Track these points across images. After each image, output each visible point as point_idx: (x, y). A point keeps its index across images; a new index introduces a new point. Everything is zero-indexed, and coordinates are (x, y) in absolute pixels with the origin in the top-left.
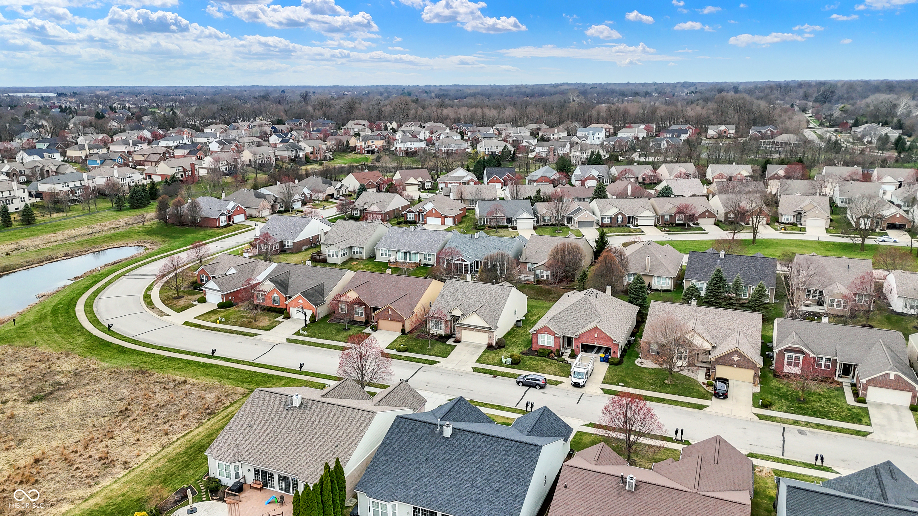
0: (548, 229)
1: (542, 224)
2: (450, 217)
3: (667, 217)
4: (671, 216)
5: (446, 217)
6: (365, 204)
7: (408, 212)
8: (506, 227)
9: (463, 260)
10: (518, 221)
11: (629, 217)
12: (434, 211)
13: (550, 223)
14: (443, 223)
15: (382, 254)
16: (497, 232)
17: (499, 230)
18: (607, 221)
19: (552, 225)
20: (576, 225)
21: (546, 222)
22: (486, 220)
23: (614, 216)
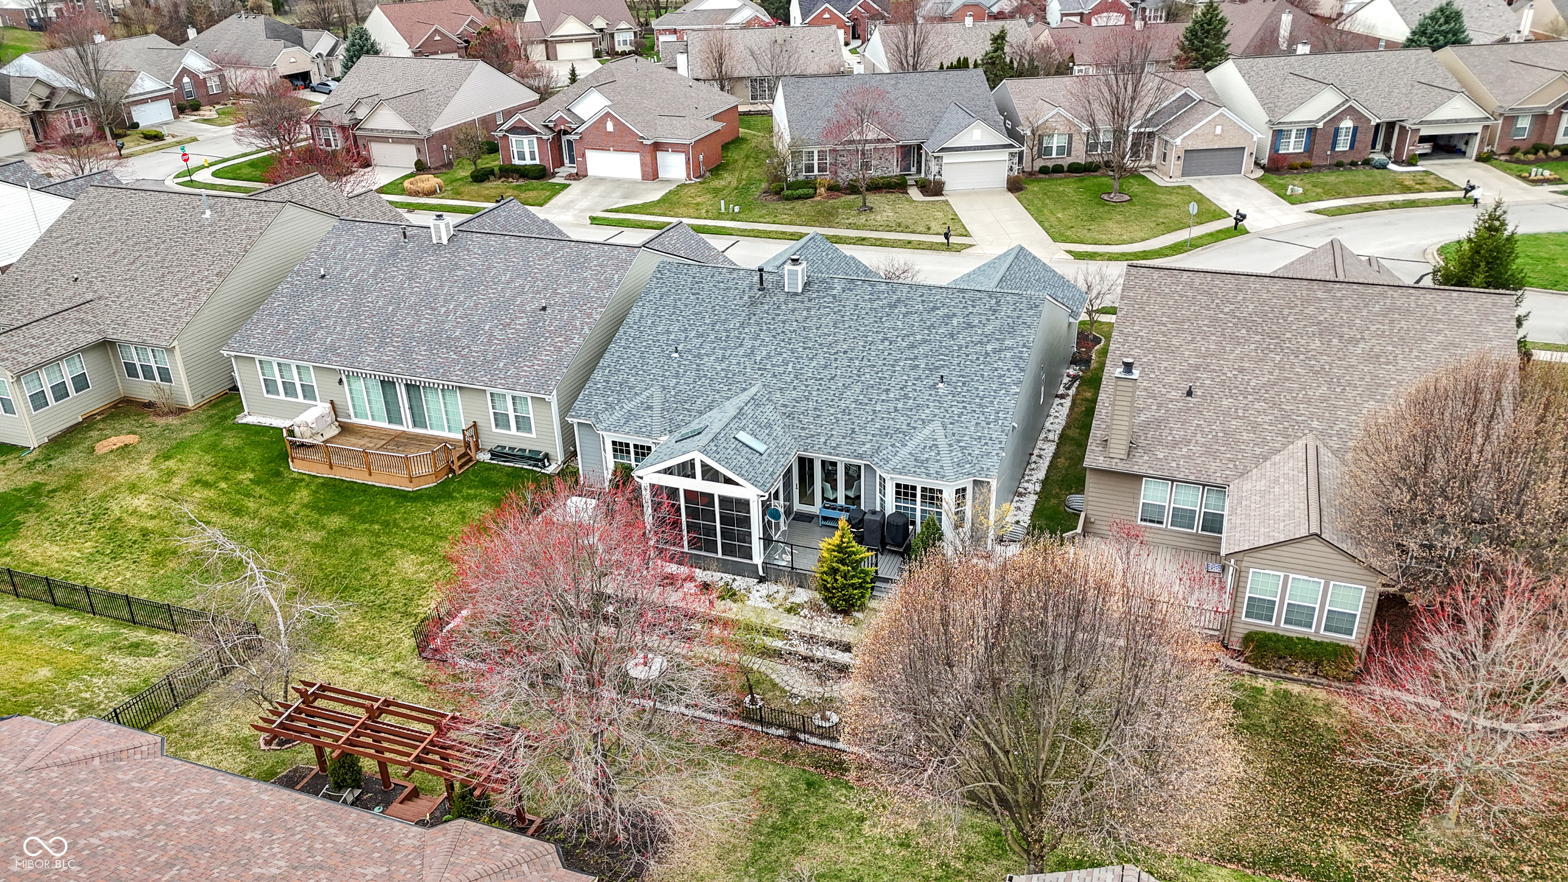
0: (1068, 187)
1: (1039, 164)
2: (676, 148)
3: (1524, 123)
4: (1541, 118)
5: (657, 147)
6: (358, 103)
7: (514, 130)
8: (898, 186)
9: (710, 474)
10: (947, 158)
11: (1390, 126)
12: (610, 127)
13: (1066, 161)
14: (651, 174)
15: (270, 385)
16: (866, 209)
17: (873, 199)
18: (1292, 146)
19: (1075, 169)
20: (1174, 165)
21: (1055, 158)
22: (816, 157)
23: (1320, 125)
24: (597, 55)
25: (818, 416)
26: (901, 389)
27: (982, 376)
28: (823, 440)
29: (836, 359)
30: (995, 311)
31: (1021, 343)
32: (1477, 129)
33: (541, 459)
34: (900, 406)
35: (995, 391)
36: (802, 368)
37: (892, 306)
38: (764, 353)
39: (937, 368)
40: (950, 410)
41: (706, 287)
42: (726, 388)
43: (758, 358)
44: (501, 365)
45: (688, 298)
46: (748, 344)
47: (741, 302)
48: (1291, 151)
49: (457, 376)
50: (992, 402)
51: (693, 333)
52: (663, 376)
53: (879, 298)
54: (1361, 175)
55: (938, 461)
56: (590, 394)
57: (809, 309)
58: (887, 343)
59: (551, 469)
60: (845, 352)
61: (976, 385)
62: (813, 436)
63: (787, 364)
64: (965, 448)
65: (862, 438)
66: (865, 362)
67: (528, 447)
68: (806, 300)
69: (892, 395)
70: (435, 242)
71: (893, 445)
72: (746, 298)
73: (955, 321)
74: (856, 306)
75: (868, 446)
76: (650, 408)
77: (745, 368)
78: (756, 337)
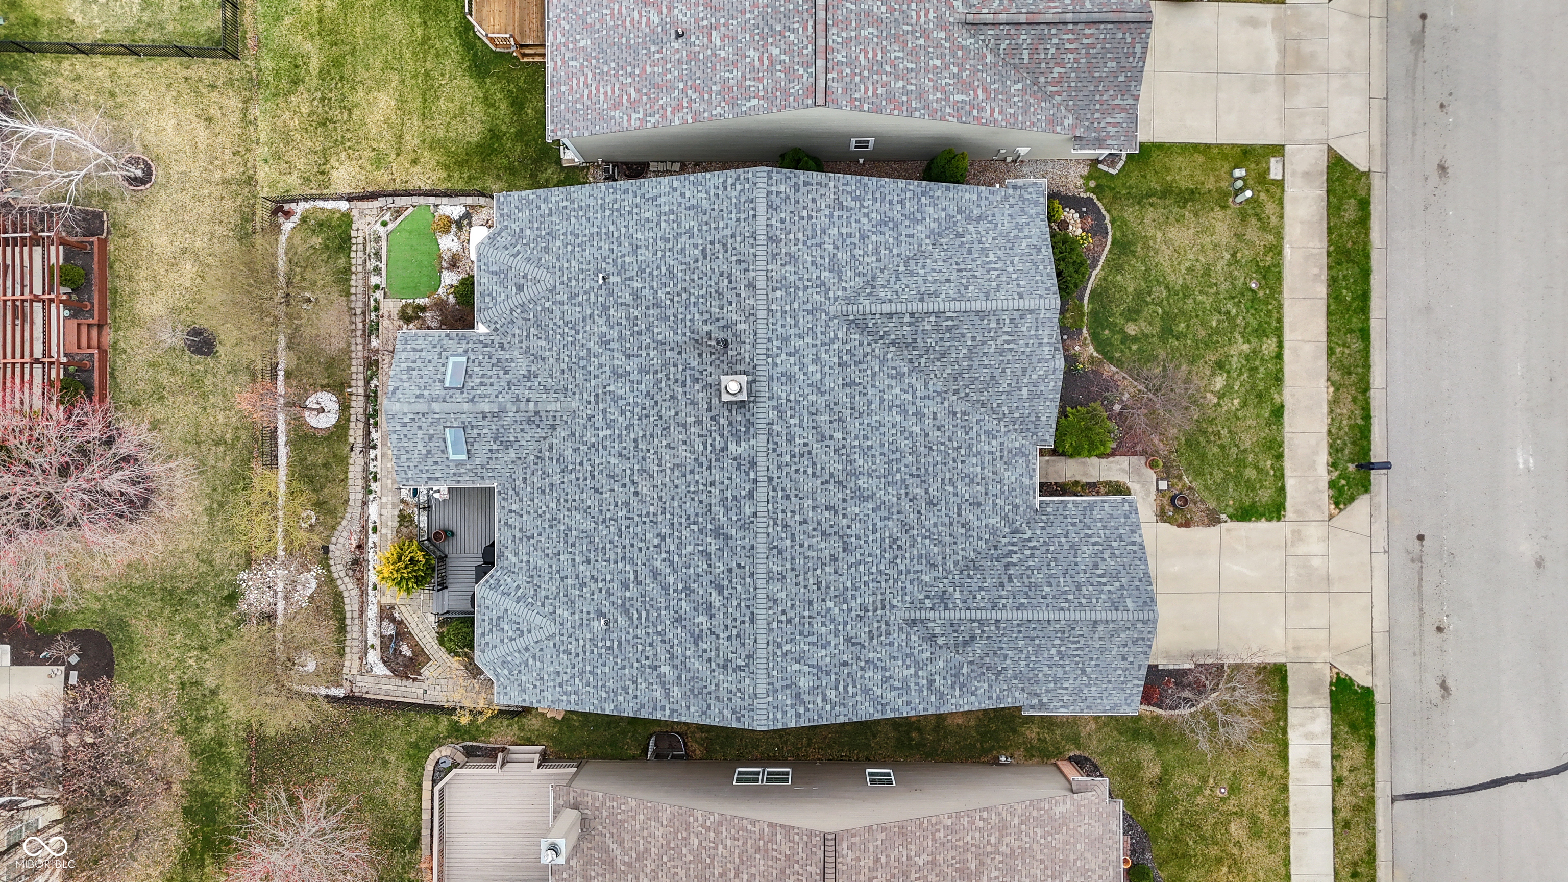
25: (543, 492)
26: (593, 577)
27: (624, 667)
28: (514, 507)
29: (624, 485)
30: (725, 667)
31: (675, 707)
34: (569, 581)
35: (604, 686)
36: (605, 448)
37: (717, 533)
38: (621, 392)
39: (627, 612)
40: (572, 640)
41: (719, 262)
42: (564, 366)
43: (612, 388)
44: (582, 44)
45: (696, 246)
46: (632, 366)
47: (698, 325)
50: (588, 684)
51: (636, 285)
52: (569, 280)
53: (727, 510)
55: (502, 641)
56: (530, 202)
57: (699, 422)
58: (656, 542)
60: (636, 493)
61: (610, 663)
62: (517, 494)
63: (609, 427)
64: (527, 665)
65: (523, 549)
66: (625, 523)
68: (714, 413)
69: (582, 568)
71: (518, 587)
72: (706, 328)
73: (702, 619)
74: (713, 484)
75: (514, 560)
76: (520, 288)
77: (596, 377)
78: (643, 371)
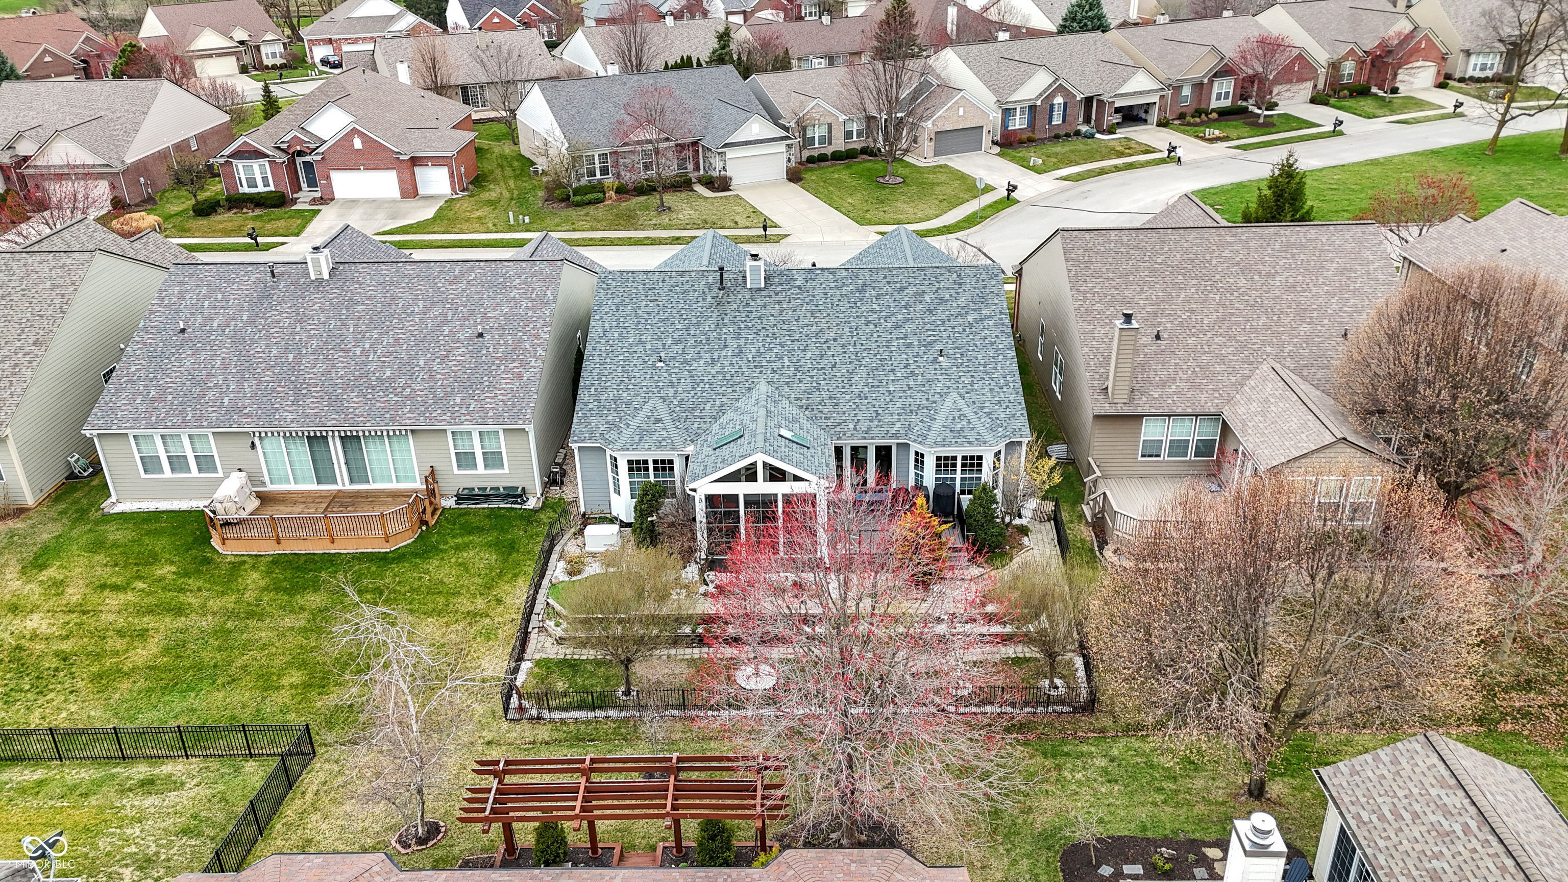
1: (806, 154)
2: (437, 161)
3: (1187, 91)
4: (1199, 87)
5: (415, 161)
8: (683, 185)
9: (776, 475)
10: (731, 153)
11: (1089, 100)
12: (358, 144)
13: (829, 150)
14: (410, 191)
15: (150, 464)
16: (663, 209)
17: (670, 199)
18: (1018, 123)
19: (837, 156)
20: (927, 147)
21: (817, 149)
22: (597, 161)
23: (1039, 103)
24: (244, 70)
25: (837, 404)
26: (905, 367)
27: (976, 345)
28: (851, 426)
29: (829, 348)
30: (960, 284)
31: (997, 311)
32: (1155, 99)
33: (516, 495)
34: (911, 383)
35: (994, 358)
36: (799, 361)
37: (862, 290)
38: (754, 351)
39: (930, 344)
40: (960, 381)
41: (661, 292)
43: (750, 357)
44: (458, 400)
45: (647, 305)
46: (733, 344)
47: (706, 304)
48: (1017, 127)
49: (409, 419)
50: (995, 368)
51: (670, 341)
52: (657, 387)
53: (844, 285)
54: (1079, 145)
55: (972, 429)
56: (585, 415)
57: (779, 303)
58: (872, 326)
59: (532, 503)
60: (835, 340)
61: (974, 354)
62: (840, 424)
63: (782, 358)
64: (990, 413)
65: (888, 418)
66: (858, 346)
67: (501, 484)
68: (772, 294)
69: (899, 374)
70: (313, 277)
71: (922, 421)
72: (709, 299)
73: (927, 298)
74: (826, 294)
75: (898, 425)
76: (658, 421)
77: (740, 367)
78: (738, 337)
